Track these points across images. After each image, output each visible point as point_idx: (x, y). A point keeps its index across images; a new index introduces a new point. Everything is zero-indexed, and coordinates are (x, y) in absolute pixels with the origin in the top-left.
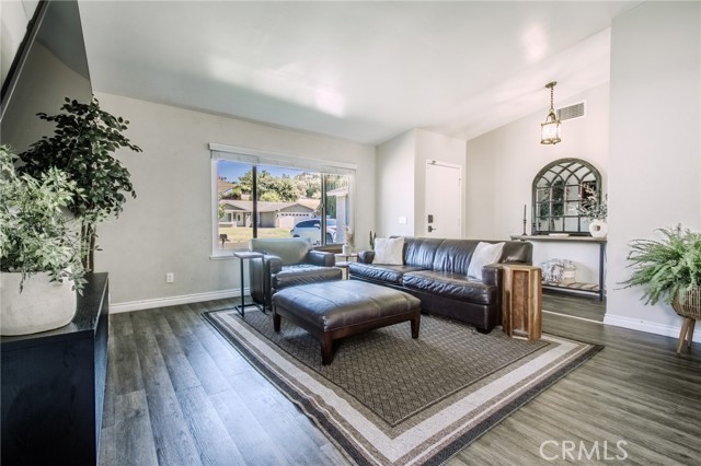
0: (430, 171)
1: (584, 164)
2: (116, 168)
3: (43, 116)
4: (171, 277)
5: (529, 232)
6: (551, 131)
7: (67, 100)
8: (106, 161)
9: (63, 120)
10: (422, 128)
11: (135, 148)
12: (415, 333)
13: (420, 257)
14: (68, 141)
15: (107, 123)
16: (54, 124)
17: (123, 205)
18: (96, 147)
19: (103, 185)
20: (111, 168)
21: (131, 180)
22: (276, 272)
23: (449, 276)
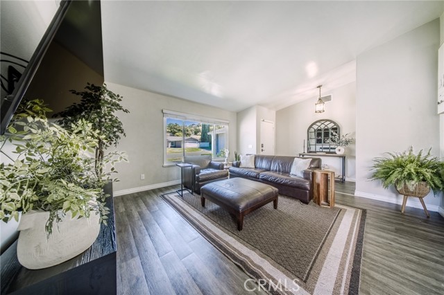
0: (263, 124)
1: (331, 122)
2: (115, 121)
3: (74, 92)
4: (143, 176)
5: (306, 152)
6: (320, 107)
7: (88, 84)
8: (110, 117)
9: (86, 95)
10: (260, 105)
11: (126, 111)
12: (275, 206)
13: (264, 164)
14: (88, 106)
15: (111, 97)
16: (80, 97)
17: (118, 140)
18: (104, 110)
19: (108, 131)
20: (113, 121)
21: (123, 127)
22: (198, 174)
23: (279, 174)
